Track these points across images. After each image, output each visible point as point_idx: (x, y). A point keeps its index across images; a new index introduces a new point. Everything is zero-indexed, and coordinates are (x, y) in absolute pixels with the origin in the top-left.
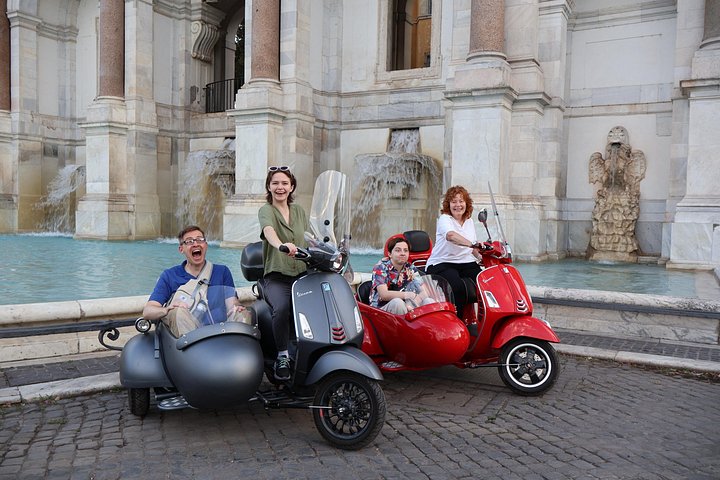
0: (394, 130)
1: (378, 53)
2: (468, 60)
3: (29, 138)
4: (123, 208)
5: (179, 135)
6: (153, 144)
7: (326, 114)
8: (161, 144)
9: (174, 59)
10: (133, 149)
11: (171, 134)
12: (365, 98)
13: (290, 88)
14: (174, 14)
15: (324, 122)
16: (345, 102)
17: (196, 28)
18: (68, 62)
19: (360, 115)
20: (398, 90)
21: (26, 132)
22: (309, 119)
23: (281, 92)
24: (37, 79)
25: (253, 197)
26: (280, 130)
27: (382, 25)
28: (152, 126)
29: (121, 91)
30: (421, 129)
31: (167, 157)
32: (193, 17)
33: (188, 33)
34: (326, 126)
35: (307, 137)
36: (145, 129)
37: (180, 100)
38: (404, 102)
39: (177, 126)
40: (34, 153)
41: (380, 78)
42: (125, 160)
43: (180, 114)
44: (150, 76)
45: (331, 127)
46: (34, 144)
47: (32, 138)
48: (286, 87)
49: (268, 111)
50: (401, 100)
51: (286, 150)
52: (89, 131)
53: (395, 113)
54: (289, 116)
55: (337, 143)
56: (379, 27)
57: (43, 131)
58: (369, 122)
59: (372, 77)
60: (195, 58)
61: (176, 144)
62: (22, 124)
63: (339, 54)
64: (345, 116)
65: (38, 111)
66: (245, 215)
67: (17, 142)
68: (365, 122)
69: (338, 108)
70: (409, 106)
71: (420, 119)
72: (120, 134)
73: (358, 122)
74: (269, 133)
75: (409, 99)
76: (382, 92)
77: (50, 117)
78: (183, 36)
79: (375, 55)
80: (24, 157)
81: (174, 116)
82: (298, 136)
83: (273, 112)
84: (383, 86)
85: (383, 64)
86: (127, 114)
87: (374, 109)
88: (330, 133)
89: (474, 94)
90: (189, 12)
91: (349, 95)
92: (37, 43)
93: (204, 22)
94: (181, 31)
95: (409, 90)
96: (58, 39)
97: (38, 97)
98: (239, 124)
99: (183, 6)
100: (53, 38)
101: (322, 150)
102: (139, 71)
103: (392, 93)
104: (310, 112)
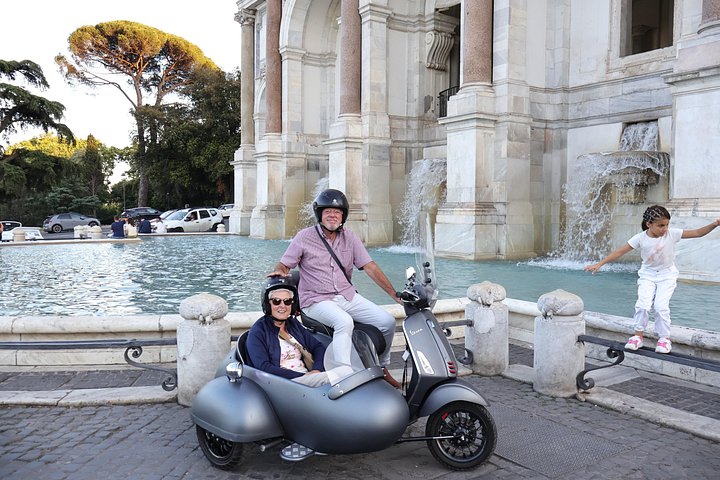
0: (629, 124)
1: (610, 38)
2: (699, 32)
3: (295, 155)
4: (357, 217)
5: (413, 145)
6: (386, 155)
7: (550, 114)
8: (395, 154)
9: (409, 71)
10: (367, 161)
11: (405, 145)
12: (595, 90)
13: (502, 90)
14: (409, 28)
15: (546, 121)
16: (572, 98)
17: (430, 38)
18: (329, 85)
19: (590, 109)
20: (634, 78)
21: (293, 150)
22: (525, 120)
23: (492, 95)
24: (302, 104)
25: (462, 205)
26: (490, 135)
27: (615, 6)
28: (384, 139)
29: (358, 108)
30: (661, 120)
31: (400, 167)
32: (427, 28)
33: (422, 44)
34: (550, 125)
35: (522, 139)
36: (379, 142)
37: (414, 110)
38: (641, 91)
39: (411, 136)
40: (298, 168)
41: (613, 66)
42: (361, 174)
43: (414, 125)
44: (383, 92)
45: (555, 126)
46: (299, 161)
47: (297, 156)
48: (498, 89)
49: (475, 116)
50: (635, 88)
51: (497, 154)
52: (331, 147)
53: (629, 104)
54: (500, 119)
55: (563, 144)
56: (611, 8)
57: (306, 148)
58: (599, 117)
59: (603, 66)
60: (429, 68)
61: (410, 154)
62: (289, 143)
63: (567, 45)
64: (572, 113)
65: (302, 131)
66: (453, 224)
67: (285, 160)
68: (594, 117)
69: (564, 105)
70: (645, 94)
71: (659, 108)
72: (356, 148)
73: (586, 119)
74: (478, 139)
75: (646, 87)
76: (614, 82)
77: (312, 136)
78: (418, 48)
79: (607, 41)
80: (291, 172)
81: (408, 127)
82: (510, 139)
83: (482, 116)
84: (616, 75)
85: (616, 50)
86: (362, 128)
87: (604, 102)
88: (554, 134)
89: (702, 74)
90: (423, 23)
91: (576, 89)
92: (302, 72)
93: (437, 31)
94: (416, 44)
95: (646, 76)
96: (321, 66)
97: (302, 120)
98: (450, 131)
99: (417, 19)
100: (316, 65)
101: (545, 151)
102: (373, 88)
103: (625, 81)
104: (526, 112)
